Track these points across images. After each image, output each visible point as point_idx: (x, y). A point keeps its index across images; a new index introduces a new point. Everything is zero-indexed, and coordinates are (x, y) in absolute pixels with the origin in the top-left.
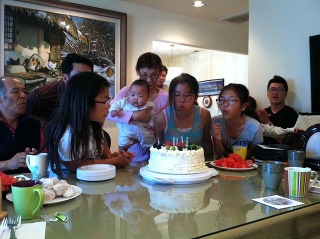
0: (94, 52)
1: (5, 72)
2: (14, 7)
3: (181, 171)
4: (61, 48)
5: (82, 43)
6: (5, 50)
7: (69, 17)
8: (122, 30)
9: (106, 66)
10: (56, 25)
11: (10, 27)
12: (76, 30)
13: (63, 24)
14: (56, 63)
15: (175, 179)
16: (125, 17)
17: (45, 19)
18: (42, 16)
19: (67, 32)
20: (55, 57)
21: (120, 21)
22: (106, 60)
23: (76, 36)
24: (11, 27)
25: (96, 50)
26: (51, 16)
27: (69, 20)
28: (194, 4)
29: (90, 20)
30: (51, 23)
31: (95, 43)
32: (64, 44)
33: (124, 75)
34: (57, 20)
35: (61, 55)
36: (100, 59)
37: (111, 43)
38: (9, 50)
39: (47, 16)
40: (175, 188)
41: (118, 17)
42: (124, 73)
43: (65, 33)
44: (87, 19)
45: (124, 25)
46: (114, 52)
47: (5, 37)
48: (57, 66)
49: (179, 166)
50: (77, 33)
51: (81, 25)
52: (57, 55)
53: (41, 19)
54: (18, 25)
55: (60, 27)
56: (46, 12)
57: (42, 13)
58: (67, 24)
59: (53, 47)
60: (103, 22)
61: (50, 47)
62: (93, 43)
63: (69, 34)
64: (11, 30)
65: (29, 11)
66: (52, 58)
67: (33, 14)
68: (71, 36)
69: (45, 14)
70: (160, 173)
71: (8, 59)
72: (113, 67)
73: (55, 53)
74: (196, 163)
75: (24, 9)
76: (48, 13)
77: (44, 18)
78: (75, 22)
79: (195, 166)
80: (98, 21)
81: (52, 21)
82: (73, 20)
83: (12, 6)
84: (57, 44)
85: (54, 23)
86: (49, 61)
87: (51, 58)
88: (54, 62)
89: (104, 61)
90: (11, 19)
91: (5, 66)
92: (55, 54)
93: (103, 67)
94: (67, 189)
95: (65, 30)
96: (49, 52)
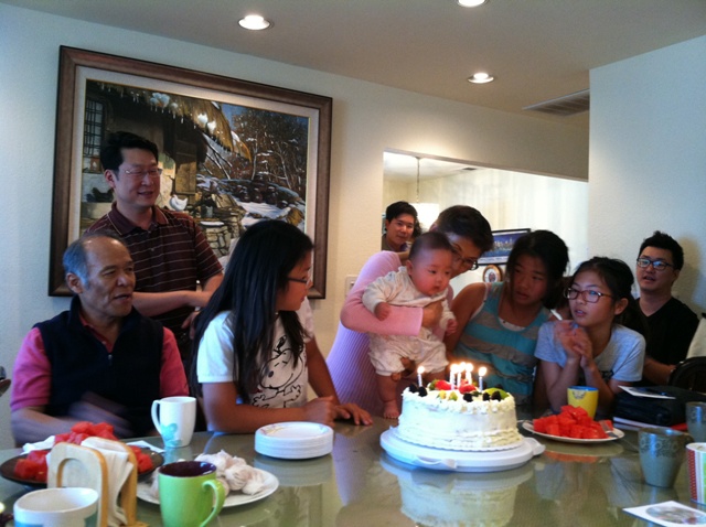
0: (264, 175)
1: (82, 216)
2: (106, 83)
3: (470, 444)
4: (198, 169)
5: (240, 159)
6: (84, 171)
7: (216, 105)
8: (322, 131)
9: (287, 206)
10: (189, 121)
11: (95, 124)
12: (228, 131)
13: (202, 118)
14: (186, 200)
15: (458, 461)
16: (328, 104)
17: (167, 109)
18: (161, 102)
19: (210, 136)
20: (184, 185)
21: (317, 112)
22: (288, 193)
23: (228, 144)
24: (98, 125)
25: (267, 173)
26: (178, 103)
27: (216, 111)
28: (472, 78)
29: (257, 111)
30: (179, 118)
31: (266, 158)
32: (203, 161)
33: (323, 223)
34: (190, 110)
35: (198, 182)
36: (276, 190)
37: (299, 158)
38: (91, 171)
39: (170, 102)
40: (459, 479)
41: (314, 105)
42: (323, 218)
43: (207, 137)
44: (251, 109)
45: (326, 121)
46: (304, 176)
47: (85, 145)
48: (188, 205)
49: (465, 435)
50: (231, 138)
51: (239, 122)
52: (188, 181)
53: (160, 109)
54: (111, 121)
55: (197, 126)
56: (168, 94)
57: (160, 96)
58: (210, 120)
59: (181, 166)
60: (284, 115)
61: (174, 165)
62: (261, 158)
63: (214, 139)
64: (97, 131)
65: (136, 93)
66: (179, 188)
67: (142, 98)
68: (219, 143)
69: (168, 98)
70: (426, 447)
71: (88, 190)
72: (300, 207)
73: (186, 177)
74: (502, 428)
75: (125, 88)
76: (174, 97)
77: (165, 106)
78: (228, 116)
79: (498, 435)
80: (274, 113)
81: (181, 114)
82: (223, 112)
83: (101, 82)
84: (189, 161)
85: (185, 117)
86: (172, 194)
87: (177, 189)
88: (181, 196)
89: (283, 195)
90: (99, 107)
91: (83, 205)
92: (184, 181)
93: (281, 206)
94: (250, 477)
95: (207, 131)
96: (173, 176)
